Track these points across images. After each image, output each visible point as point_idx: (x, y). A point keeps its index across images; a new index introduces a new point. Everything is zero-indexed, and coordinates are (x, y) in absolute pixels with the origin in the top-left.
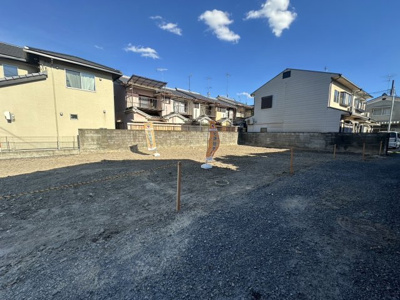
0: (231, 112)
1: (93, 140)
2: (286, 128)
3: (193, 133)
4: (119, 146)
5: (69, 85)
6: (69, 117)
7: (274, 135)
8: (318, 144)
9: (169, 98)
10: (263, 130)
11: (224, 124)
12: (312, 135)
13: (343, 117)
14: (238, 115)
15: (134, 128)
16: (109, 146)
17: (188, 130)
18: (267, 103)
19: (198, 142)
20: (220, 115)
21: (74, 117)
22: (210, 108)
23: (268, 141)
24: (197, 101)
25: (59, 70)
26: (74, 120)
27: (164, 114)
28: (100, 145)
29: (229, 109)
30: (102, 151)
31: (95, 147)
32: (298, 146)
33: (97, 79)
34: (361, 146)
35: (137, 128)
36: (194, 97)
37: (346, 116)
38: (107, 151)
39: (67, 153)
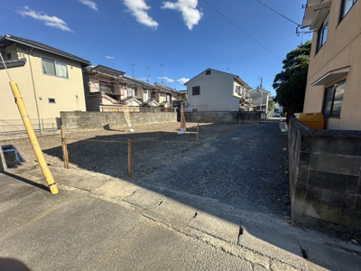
0: (168, 97)
1: (73, 121)
2: (209, 109)
3: (148, 113)
4: (95, 126)
5: (45, 72)
6: (48, 101)
7: (202, 114)
8: (229, 118)
9: (125, 85)
10: (195, 111)
11: (166, 106)
12: (226, 113)
13: (240, 102)
14: (173, 99)
15: (105, 110)
16: (87, 126)
17: (145, 112)
18: (196, 91)
19: (152, 120)
20: (162, 99)
21: (52, 101)
22: (154, 93)
23: (199, 118)
24: (145, 87)
25: (35, 58)
26: (52, 104)
27: (122, 98)
28: (80, 125)
29: (167, 94)
30: (82, 130)
31: (75, 127)
32: (217, 120)
33: (69, 67)
34: (249, 119)
35: (107, 110)
36: (142, 84)
37: (242, 101)
38: (85, 130)
39: (52, 133)
